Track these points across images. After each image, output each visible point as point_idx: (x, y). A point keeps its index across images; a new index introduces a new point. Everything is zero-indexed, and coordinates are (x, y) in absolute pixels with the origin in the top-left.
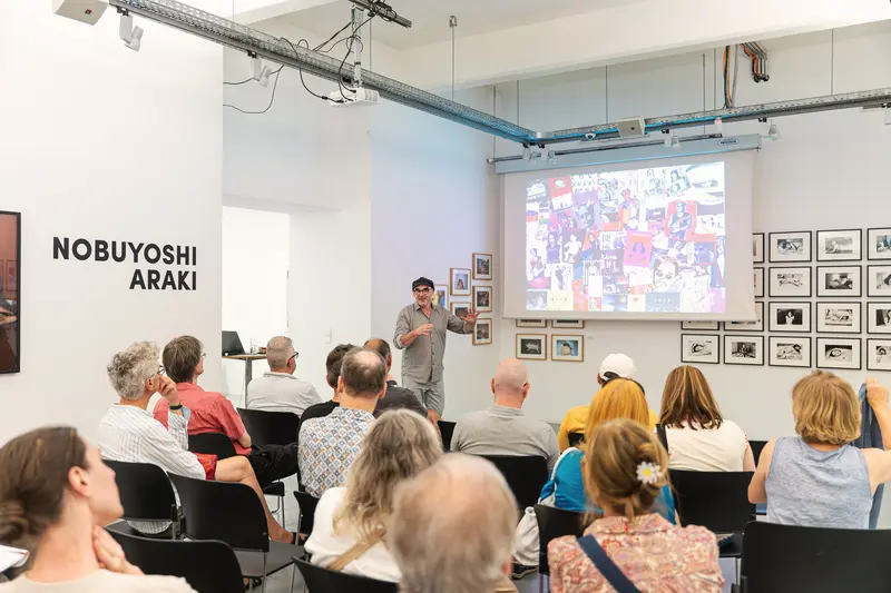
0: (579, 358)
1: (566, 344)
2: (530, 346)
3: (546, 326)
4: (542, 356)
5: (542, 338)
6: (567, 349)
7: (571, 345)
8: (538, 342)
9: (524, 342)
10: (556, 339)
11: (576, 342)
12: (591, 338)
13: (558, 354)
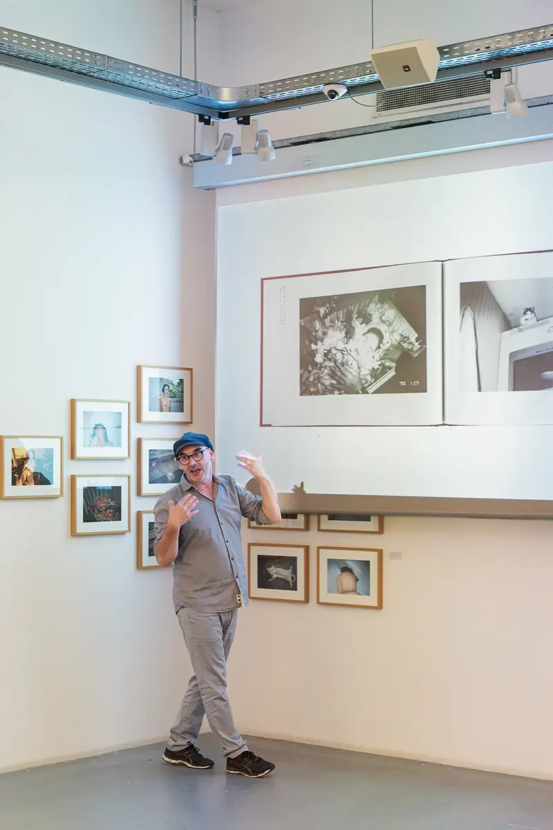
0: (372, 600)
1: (346, 570)
2: (275, 572)
3: (307, 528)
4: (299, 594)
5: (299, 554)
6: (347, 581)
7: (357, 570)
8: (290, 562)
9: (263, 561)
10: (326, 555)
11: (367, 564)
12: (396, 555)
13: (329, 591)
